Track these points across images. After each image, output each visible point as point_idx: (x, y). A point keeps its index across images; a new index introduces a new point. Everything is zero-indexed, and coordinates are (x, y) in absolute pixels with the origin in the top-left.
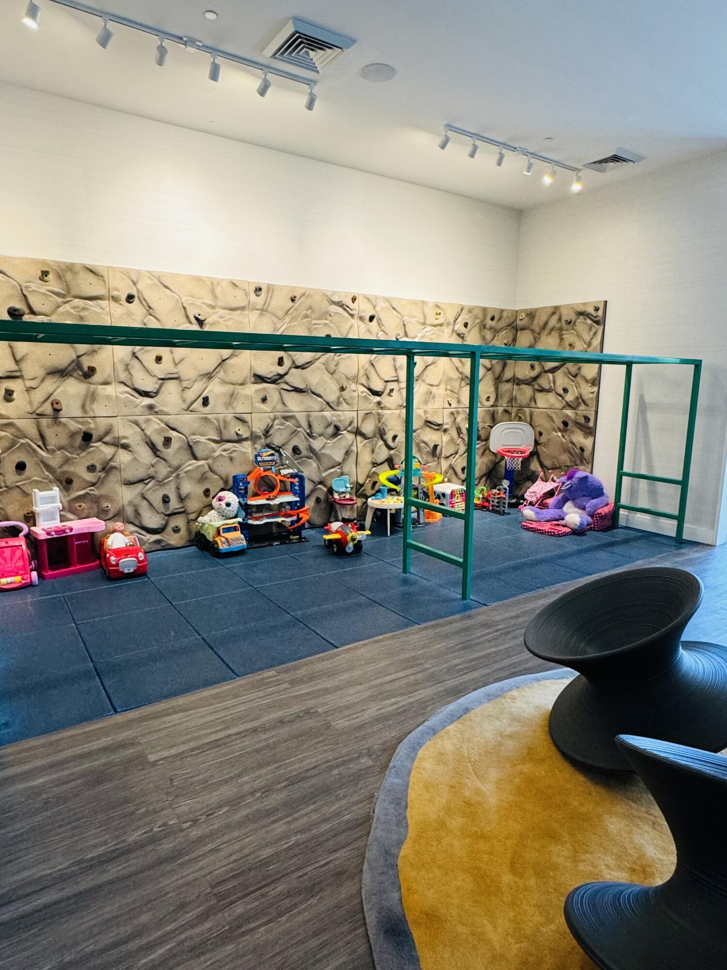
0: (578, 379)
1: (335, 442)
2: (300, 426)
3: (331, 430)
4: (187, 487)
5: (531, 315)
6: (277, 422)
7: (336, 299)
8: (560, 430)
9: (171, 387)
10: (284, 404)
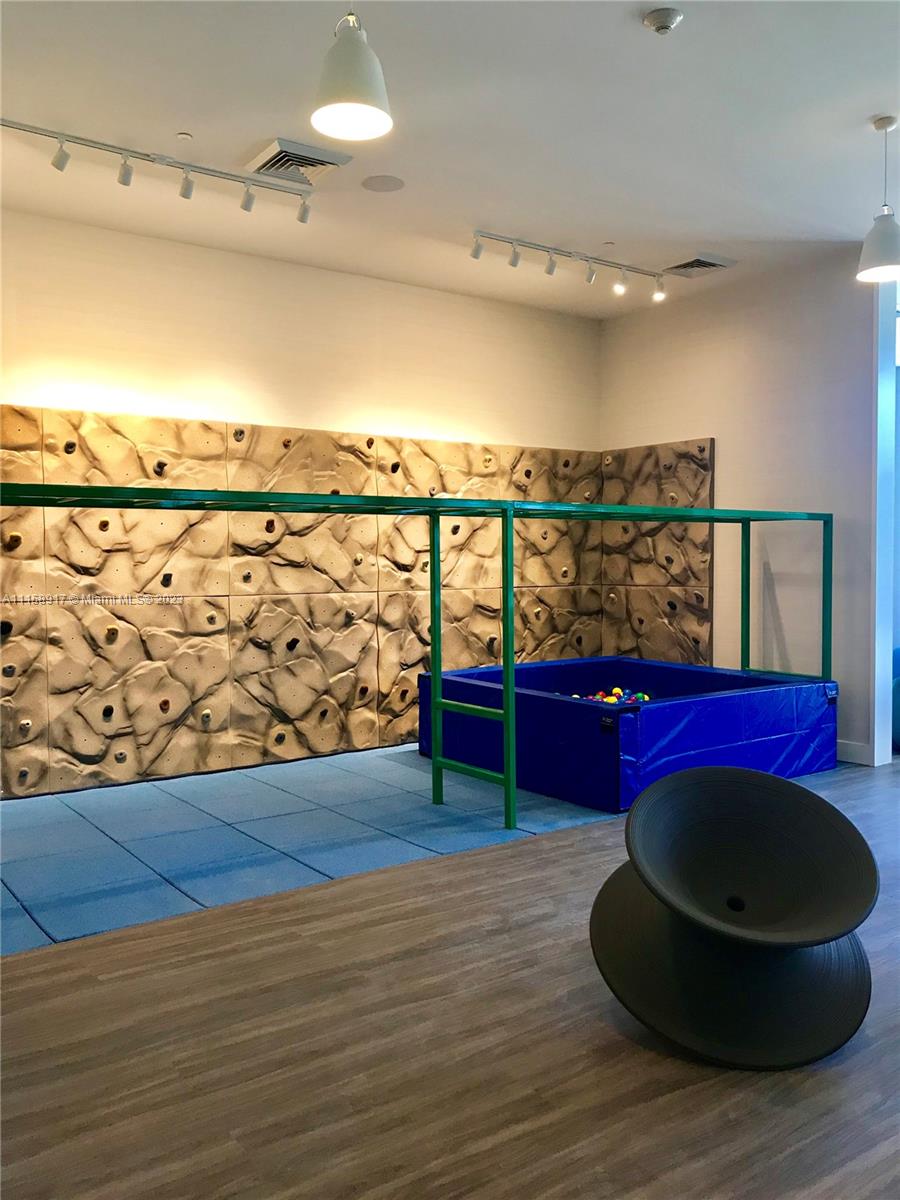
0: (686, 543)
1: (347, 635)
2: (296, 613)
3: (340, 618)
4: (137, 699)
5: (621, 457)
6: (263, 607)
7: (346, 442)
8: (666, 615)
9: (120, 562)
10: (274, 583)
